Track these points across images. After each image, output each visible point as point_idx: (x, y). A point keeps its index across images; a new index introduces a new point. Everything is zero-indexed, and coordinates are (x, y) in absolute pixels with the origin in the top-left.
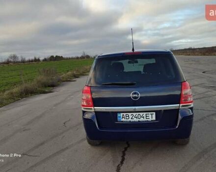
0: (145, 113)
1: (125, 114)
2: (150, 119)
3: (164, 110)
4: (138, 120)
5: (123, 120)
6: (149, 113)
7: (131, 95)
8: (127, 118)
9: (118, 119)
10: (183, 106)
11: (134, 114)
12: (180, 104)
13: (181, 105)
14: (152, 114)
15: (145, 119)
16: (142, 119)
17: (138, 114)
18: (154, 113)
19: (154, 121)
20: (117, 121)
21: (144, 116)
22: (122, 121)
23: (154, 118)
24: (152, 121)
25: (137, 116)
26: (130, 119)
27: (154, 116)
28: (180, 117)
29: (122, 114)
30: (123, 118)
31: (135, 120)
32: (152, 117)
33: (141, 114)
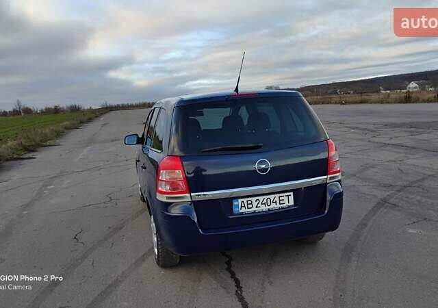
0: (277, 196)
1: (245, 200)
2: (287, 204)
3: (304, 188)
4: (267, 207)
5: (243, 210)
6: (285, 194)
7: (256, 166)
8: (250, 206)
9: (235, 210)
10: (331, 178)
11: (261, 198)
12: (327, 175)
13: (329, 176)
14: (288, 196)
15: (278, 206)
16: (273, 206)
17: (266, 197)
18: (292, 193)
19: (292, 206)
20: (233, 214)
21: (277, 199)
22: (242, 213)
23: (292, 203)
24: (289, 206)
25: (265, 201)
26: (254, 209)
27: (291, 198)
28: (329, 198)
29: (240, 201)
30: (242, 207)
31: (263, 208)
32: (288, 201)
33: (272, 197)
